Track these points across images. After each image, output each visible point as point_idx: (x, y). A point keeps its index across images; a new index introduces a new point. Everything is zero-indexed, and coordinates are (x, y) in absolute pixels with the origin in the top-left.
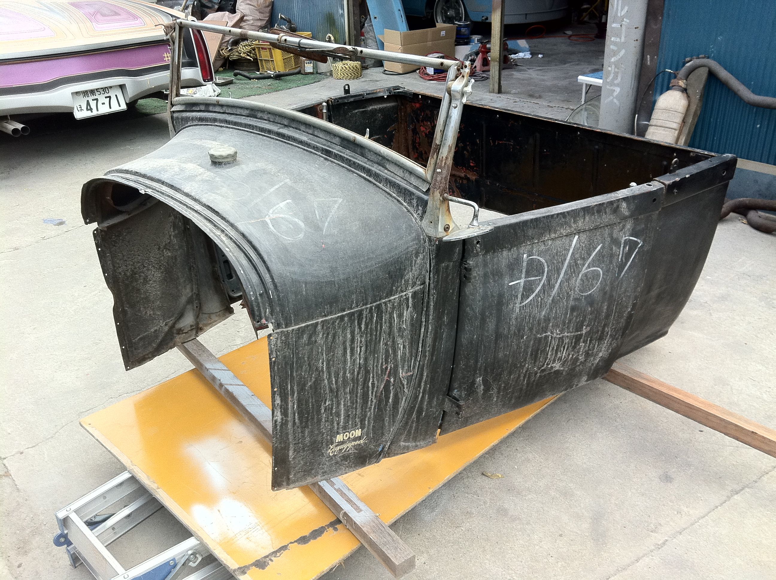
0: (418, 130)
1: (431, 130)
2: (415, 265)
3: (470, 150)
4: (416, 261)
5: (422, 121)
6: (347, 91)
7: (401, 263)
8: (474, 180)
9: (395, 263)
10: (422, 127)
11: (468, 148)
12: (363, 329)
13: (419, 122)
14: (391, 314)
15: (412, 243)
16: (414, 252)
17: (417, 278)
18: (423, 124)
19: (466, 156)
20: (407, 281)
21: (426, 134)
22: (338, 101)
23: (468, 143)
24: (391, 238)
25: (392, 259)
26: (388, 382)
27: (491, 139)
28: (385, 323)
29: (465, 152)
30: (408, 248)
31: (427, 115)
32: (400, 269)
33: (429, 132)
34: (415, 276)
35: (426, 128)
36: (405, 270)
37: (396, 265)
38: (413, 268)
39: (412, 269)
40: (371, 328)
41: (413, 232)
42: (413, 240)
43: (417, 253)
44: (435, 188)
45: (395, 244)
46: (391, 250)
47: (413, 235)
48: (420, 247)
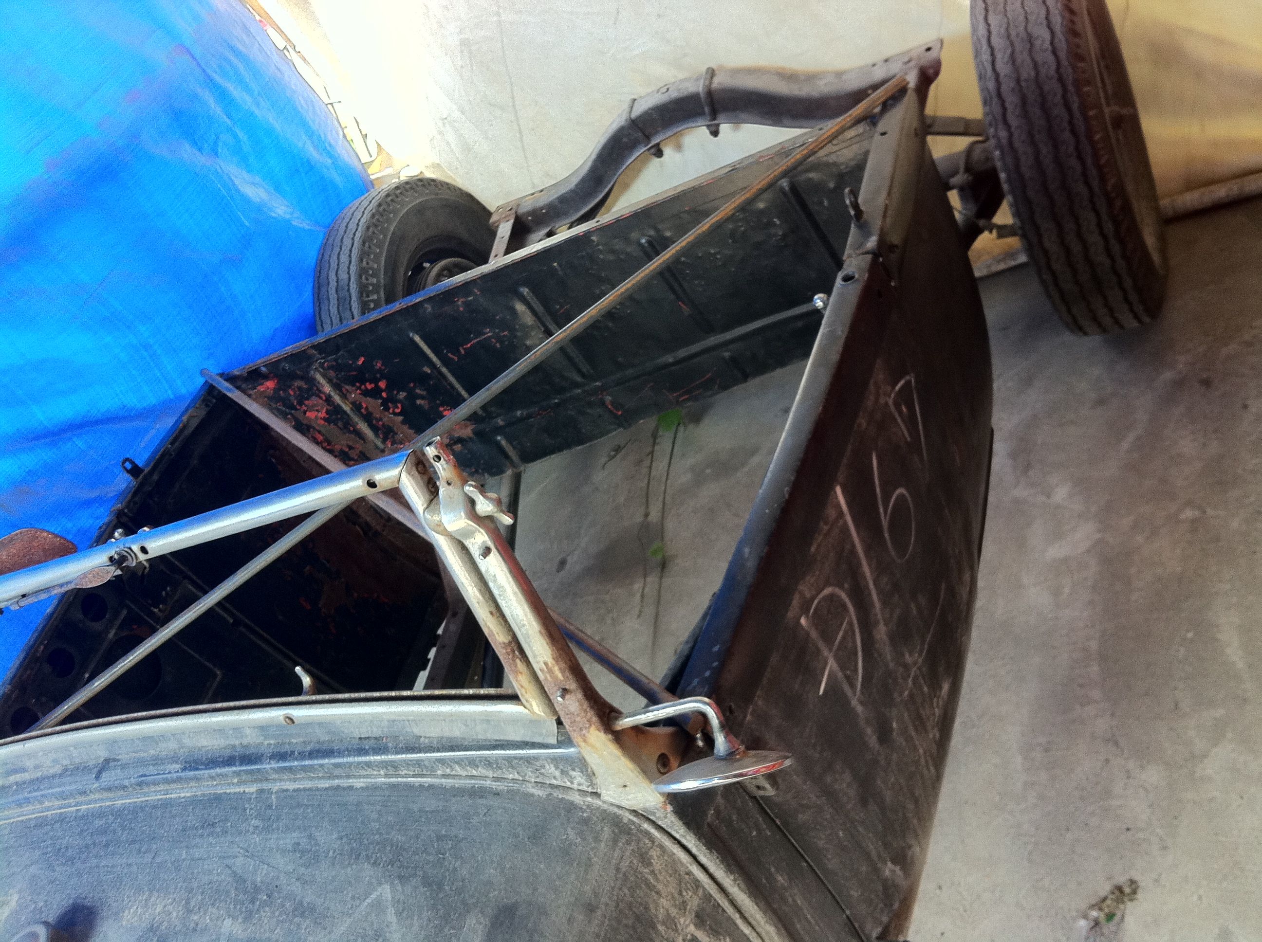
0: (305, 422)
1: (329, 408)
2: (657, 880)
3: (424, 393)
4: (653, 872)
5: (301, 403)
6: (135, 471)
7: (630, 906)
8: (471, 435)
9: (619, 922)
10: (308, 414)
11: (418, 391)
13: (296, 409)
15: (617, 850)
16: (635, 862)
17: (680, 893)
18: (306, 406)
19: (426, 407)
21: (325, 419)
22: (135, 503)
23: (412, 385)
24: (569, 886)
25: (607, 922)
27: (448, 352)
29: (418, 402)
30: (618, 870)
31: (299, 388)
32: (638, 918)
33: (327, 412)
34: (672, 894)
35: (317, 410)
36: (647, 908)
37: (625, 921)
38: (660, 887)
39: (658, 893)
41: (598, 828)
42: (615, 841)
43: (645, 859)
44: (581, 729)
45: (587, 888)
46: (590, 909)
47: (607, 833)
48: (638, 841)
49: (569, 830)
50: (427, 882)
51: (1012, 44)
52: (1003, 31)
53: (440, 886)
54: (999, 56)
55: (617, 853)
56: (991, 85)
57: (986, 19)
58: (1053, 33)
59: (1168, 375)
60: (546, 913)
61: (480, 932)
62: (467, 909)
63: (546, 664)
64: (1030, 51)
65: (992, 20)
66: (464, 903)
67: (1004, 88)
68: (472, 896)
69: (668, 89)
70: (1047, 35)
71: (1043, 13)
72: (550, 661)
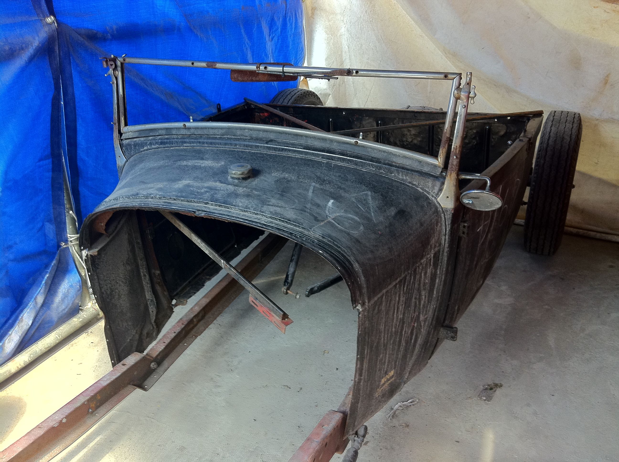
2: (436, 232)
4: (436, 229)
6: (219, 110)
7: (428, 233)
9: (425, 234)
12: (405, 290)
14: (421, 273)
16: (435, 222)
17: (437, 242)
20: (431, 246)
24: (419, 216)
25: (423, 231)
26: (414, 326)
28: (417, 281)
30: (431, 221)
32: (428, 238)
34: (436, 240)
36: (430, 238)
39: (434, 236)
40: (409, 288)
41: (432, 207)
42: (434, 213)
43: (437, 223)
44: (452, 170)
45: (423, 219)
46: (422, 225)
47: (433, 209)
48: (439, 218)
49: (425, 203)
50: (382, 195)
51: (557, 137)
52: (555, 132)
53: (386, 198)
54: (551, 139)
55: (433, 216)
56: (545, 146)
57: (551, 127)
58: (571, 140)
59: (550, 273)
60: (412, 218)
61: (394, 212)
62: (392, 205)
63: (457, 146)
64: (562, 141)
65: (553, 128)
66: (392, 204)
67: (549, 148)
68: (395, 204)
69: (424, 108)
70: (569, 139)
71: (570, 133)
72: (458, 146)
